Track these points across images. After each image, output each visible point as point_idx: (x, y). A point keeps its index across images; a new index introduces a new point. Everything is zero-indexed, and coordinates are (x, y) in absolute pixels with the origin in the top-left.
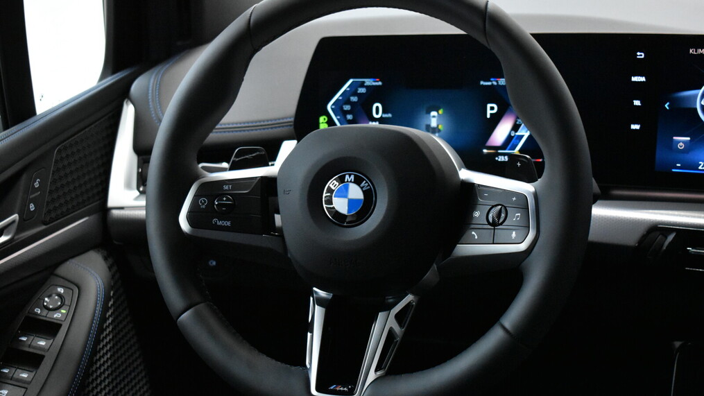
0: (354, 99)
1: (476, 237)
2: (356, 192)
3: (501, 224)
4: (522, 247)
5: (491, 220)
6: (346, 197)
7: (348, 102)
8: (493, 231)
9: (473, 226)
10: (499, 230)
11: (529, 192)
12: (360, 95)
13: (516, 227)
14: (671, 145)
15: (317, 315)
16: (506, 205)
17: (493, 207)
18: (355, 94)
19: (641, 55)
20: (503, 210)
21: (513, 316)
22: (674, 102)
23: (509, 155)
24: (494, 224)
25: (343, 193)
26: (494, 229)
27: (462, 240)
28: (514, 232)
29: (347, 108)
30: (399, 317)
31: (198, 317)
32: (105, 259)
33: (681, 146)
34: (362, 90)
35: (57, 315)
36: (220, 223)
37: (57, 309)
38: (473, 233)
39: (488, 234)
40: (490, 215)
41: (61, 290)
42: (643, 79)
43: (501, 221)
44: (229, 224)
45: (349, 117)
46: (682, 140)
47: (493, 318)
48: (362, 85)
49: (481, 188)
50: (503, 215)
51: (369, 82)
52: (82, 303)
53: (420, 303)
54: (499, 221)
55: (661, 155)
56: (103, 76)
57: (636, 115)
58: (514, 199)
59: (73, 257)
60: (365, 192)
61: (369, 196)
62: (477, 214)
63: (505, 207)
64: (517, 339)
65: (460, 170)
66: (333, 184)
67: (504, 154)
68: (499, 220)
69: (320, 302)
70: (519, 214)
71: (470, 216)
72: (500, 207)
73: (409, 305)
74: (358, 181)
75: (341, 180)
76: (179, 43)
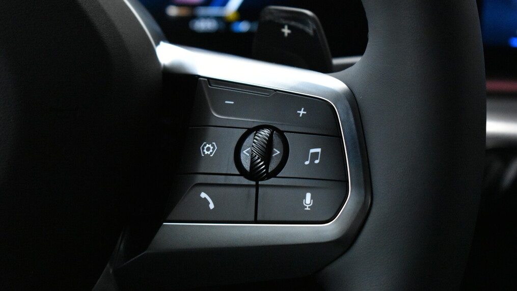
1: (212, 206)
3: (274, 174)
4: (329, 230)
5: (246, 165)
8: (253, 190)
9: (201, 179)
10: (269, 190)
11: (337, 96)
13: (309, 182)
16: (281, 128)
17: (249, 132)
20: (276, 140)
23: (220, 19)
24: (256, 175)
26: (257, 187)
27: (176, 212)
28: (308, 196)
38: (203, 195)
39: (242, 197)
40: (245, 154)
43: (273, 166)
49: (214, 87)
50: (277, 152)
54: (267, 168)
58: (302, 112)
62: (208, 149)
63: (281, 134)
65: (157, 44)
67: (207, 17)
68: (267, 164)
70: (319, 150)
72: (265, 133)
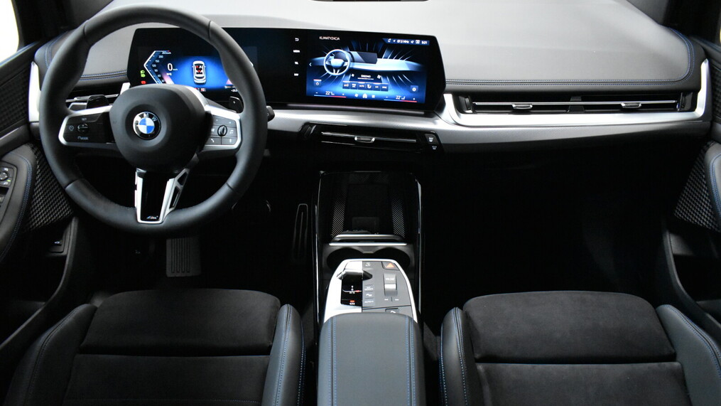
0: (157, 61)
1: (214, 141)
2: (150, 122)
3: (224, 135)
4: (235, 146)
5: (220, 133)
6: (145, 124)
7: (154, 63)
9: (211, 136)
10: (224, 138)
11: (237, 118)
12: (160, 59)
13: (231, 137)
14: (313, 84)
15: (139, 181)
17: (220, 126)
18: (158, 58)
19: (297, 39)
21: (233, 180)
22: (314, 62)
24: (222, 135)
25: (143, 123)
26: (222, 138)
28: (231, 139)
29: (154, 66)
30: (180, 181)
31: (77, 187)
32: (33, 149)
33: (317, 84)
34: (161, 57)
35: (5, 183)
36: (82, 138)
37: (5, 180)
38: (212, 139)
39: (219, 140)
40: (219, 131)
41: (6, 169)
42: (299, 51)
43: (224, 133)
44: (87, 138)
45: (156, 71)
46: (318, 81)
47: (223, 181)
48: (161, 54)
49: (215, 117)
50: (225, 131)
51: (164, 52)
52: (19, 175)
53: (190, 172)
55: (309, 88)
56: (20, 47)
57: (296, 69)
58: (230, 123)
59: (12, 150)
60: (155, 122)
61: (157, 124)
62: (213, 130)
63: (226, 127)
64: (235, 191)
65: (205, 106)
66: (137, 118)
69: (140, 175)
70: (233, 130)
71: (210, 131)
72: (224, 126)
73: (185, 174)
74: (150, 116)
75: (142, 116)
76: (62, 28)
